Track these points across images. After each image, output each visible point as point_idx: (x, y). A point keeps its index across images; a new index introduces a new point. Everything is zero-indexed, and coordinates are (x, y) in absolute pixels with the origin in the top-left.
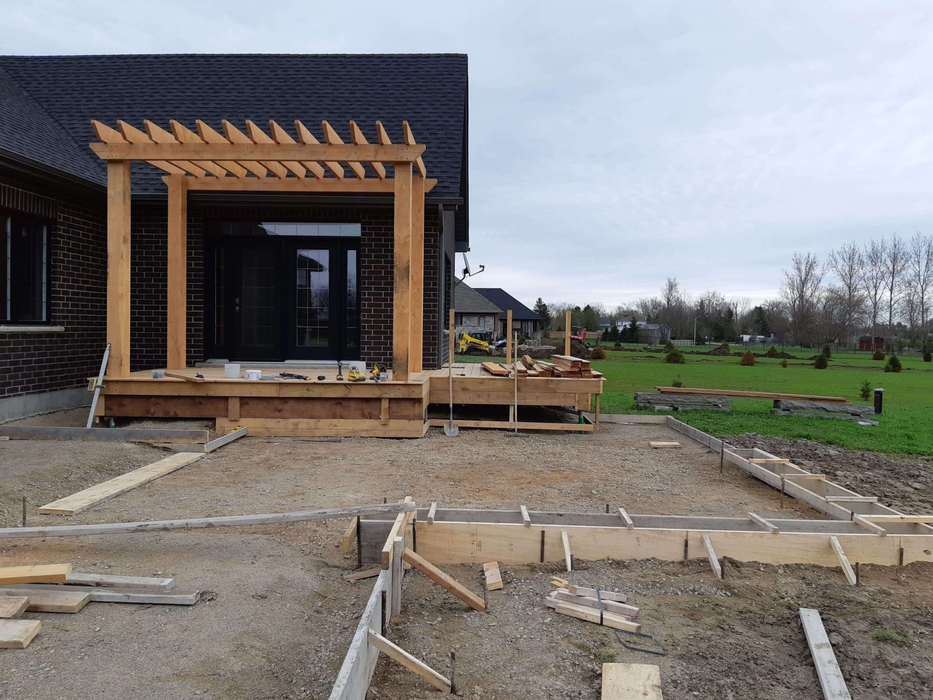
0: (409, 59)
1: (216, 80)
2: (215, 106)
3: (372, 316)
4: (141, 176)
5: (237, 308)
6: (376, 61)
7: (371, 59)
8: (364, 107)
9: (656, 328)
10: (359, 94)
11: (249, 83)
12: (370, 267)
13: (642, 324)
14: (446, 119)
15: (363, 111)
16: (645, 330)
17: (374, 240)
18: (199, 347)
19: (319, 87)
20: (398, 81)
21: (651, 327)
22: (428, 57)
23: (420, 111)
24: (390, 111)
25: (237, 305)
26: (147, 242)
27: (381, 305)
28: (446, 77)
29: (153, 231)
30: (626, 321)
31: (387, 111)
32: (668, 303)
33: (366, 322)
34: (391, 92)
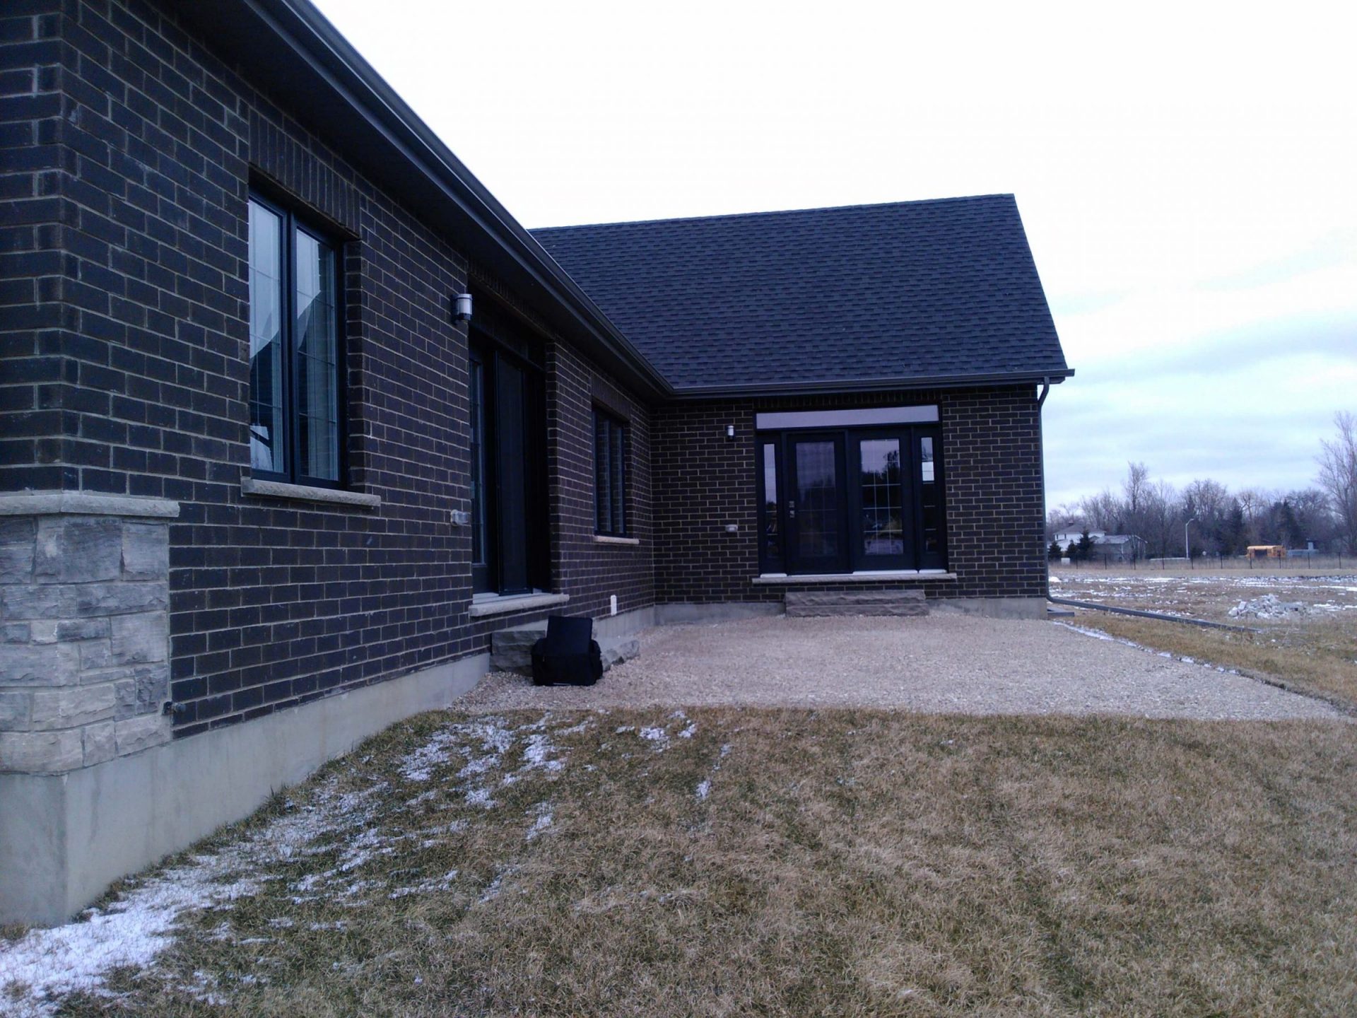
0: (943, 206)
1: (716, 248)
2: (729, 279)
3: (961, 515)
4: (681, 367)
5: (792, 512)
6: (903, 212)
7: (894, 209)
8: (910, 268)
9: (1123, 542)
10: (896, 253)
11: (758, 249)
12: (956, 456)
13: (1099, 537)
14: (1018, 276)
15: (910, 273)
16: (1104, 545)
17: (958, 424)
18: (754, 559)
19: (844, 248)
20: (938, 233)
21: (1116, 540)
22: (964, 201)
23: (981, 268)
24: (944, 271)
25: (792, 509)
26: (690, 441)
27: (971, 501)
28: (998, 223)
29: (697, 429)
30: (1075, 532)
31: (939, 271)
32: (1134, 501)
33: (954, 521)
34: (935, 247)
